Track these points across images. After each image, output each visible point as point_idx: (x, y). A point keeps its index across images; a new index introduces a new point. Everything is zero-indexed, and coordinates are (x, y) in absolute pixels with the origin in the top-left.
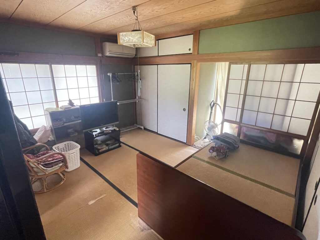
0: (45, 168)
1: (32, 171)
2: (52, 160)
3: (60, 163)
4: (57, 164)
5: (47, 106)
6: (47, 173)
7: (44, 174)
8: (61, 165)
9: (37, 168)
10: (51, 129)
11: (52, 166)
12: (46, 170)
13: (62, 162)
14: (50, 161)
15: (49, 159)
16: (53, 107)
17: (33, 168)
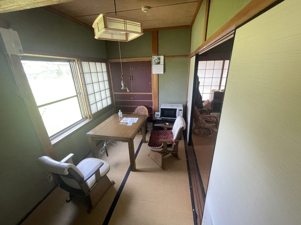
0: (205, 123)
1: (199, 121)
2: (210, 120)
3: (214, 123)
4: (212, 123)
5: (213, 88)
6: (205, 126)
7: (204, 125)
8: (214, 124)
9: (202, 121)
10: (212, 103)
11: (209, 123)
12: (206, 124)
13: (215, 123)
14: (209, 120)
15: (208, 119)
16: (217, 89)
17: (200, 120)
